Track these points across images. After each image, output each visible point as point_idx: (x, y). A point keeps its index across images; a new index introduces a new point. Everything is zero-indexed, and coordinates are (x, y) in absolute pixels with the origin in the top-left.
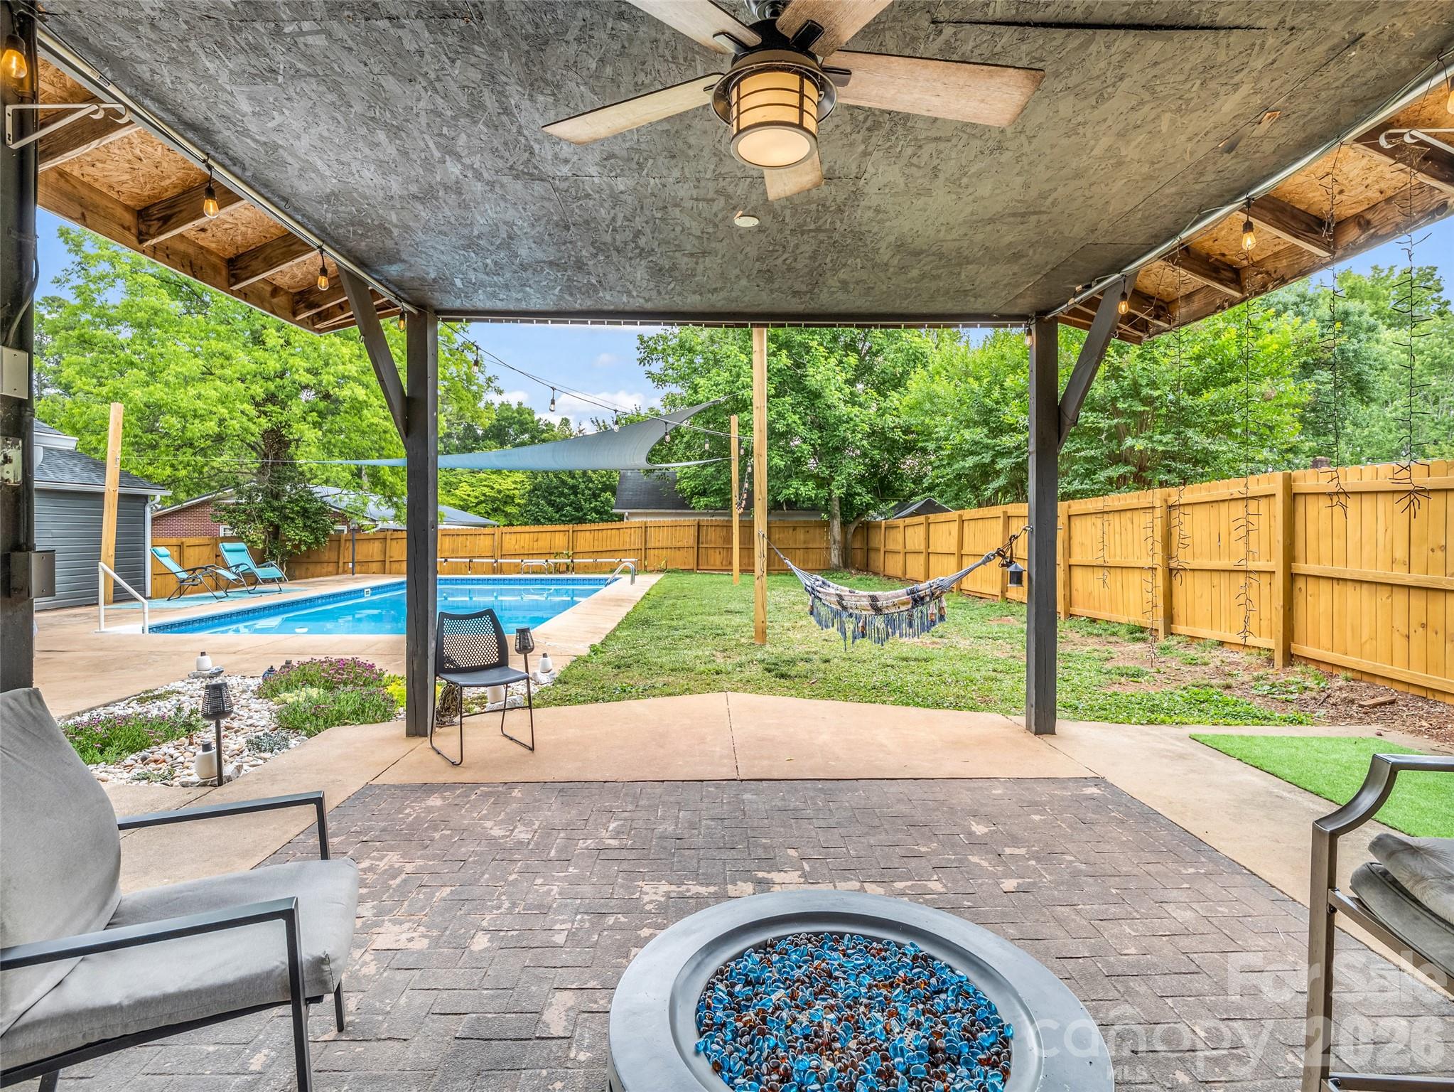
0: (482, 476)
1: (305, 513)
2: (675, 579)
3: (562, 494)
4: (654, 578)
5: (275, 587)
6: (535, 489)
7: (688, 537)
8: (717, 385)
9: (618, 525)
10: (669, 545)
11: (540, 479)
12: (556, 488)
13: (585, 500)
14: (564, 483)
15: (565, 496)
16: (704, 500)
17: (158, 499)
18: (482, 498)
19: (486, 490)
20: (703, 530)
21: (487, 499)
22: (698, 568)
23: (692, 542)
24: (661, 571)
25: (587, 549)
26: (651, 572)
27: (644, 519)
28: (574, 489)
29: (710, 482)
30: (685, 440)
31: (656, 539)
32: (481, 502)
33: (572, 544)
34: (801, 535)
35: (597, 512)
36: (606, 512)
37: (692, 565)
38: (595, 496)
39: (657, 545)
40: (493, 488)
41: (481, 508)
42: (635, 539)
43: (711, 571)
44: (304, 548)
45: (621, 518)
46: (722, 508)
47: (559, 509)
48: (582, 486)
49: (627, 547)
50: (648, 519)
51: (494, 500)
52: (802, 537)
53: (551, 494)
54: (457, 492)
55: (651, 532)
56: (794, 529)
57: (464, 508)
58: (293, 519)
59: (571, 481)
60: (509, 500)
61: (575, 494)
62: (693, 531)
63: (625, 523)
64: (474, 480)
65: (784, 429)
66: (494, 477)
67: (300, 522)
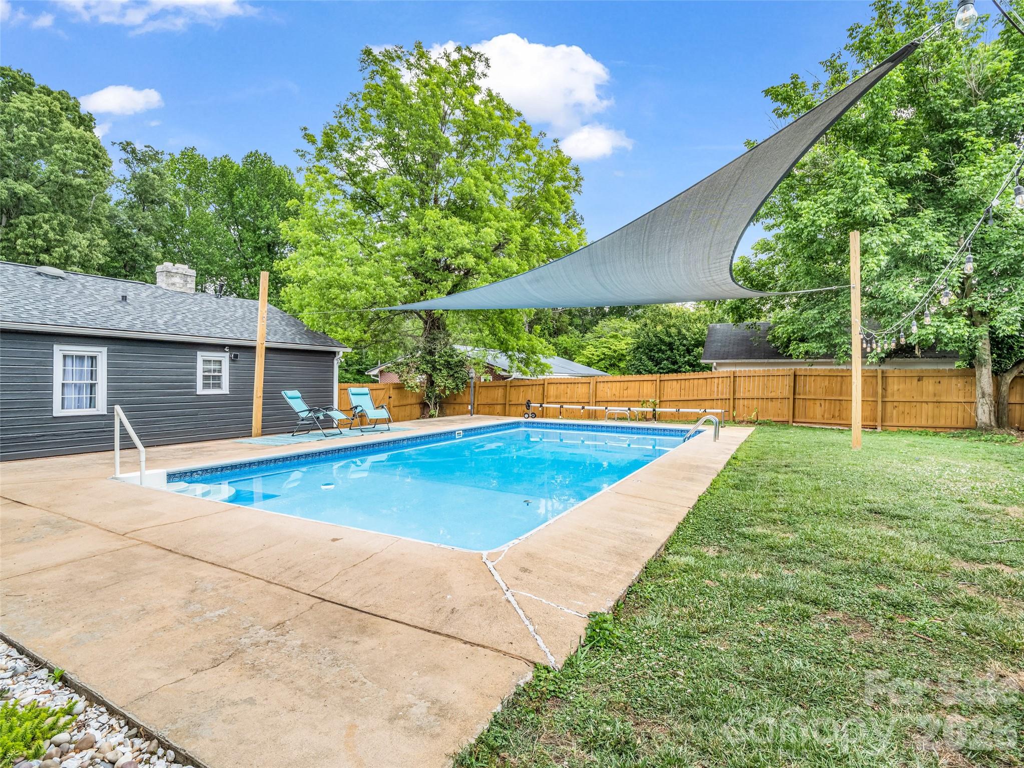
0: (603, 339)
1: (448, 365)
2: (768, 435)
3: (660, 350)
4: (742, 433)
5: (385, 426)
6: (638, 347)
7: (783, 388)
8: (826, 204)
9: (706, 374)
10: (761, 395)
11: (642, 339)
12: (655, 345)
13: (680, 355)
14: (662, 341)
15: (663, 352)
16: (803, 347)
17: (341, 354)
18: (603, 357)
19: (605, 350)
20: (801, 381)
21: (605, 357)
22: (793, 420)
23: (787, 392)
24: (751, 423)
25: (674, 398)
26: (741, 422)
27: (733, 369)
28: (671, 346)
29: (811, 326)
30: (780, 283)
31: (745, 388)
32: (602, 360)
33: (660, 392)
34: (929, 385)
35: (691, 365)
36: (699, 365)
37: (787, 415)
38: (689, 351)
39: (747, 395)
40: (610, 349)
41: (602, 364)
42: (722, 389)
43: (810, 425)
44: (448, 392)
45: (709, 368)
46: (825, 356)
47: (657, 363)
48: (677, 343)
49: (715, 397)
50: (738, 369)
51: (613, 357)
52: (931, 388)
53: (651, 351)
54: (585, 352)
55: (741, 382)
56: (920, 379)
57: (589, 365)
58: (440, 370)
59: (667, 339)
60: (622, 357)
61: (672, 350)
62: (789, 381)
63: (715, 373)
64: (597, 343)
65: (922, 251)
66: (611, 340)
67: (445, 372)
